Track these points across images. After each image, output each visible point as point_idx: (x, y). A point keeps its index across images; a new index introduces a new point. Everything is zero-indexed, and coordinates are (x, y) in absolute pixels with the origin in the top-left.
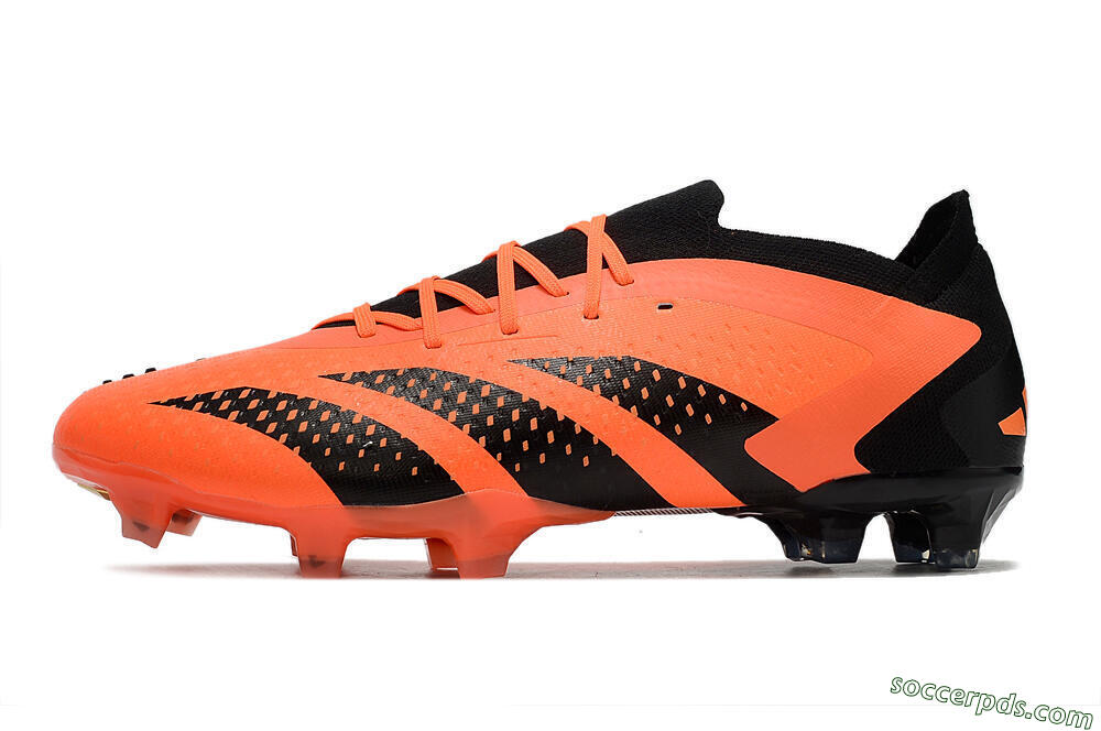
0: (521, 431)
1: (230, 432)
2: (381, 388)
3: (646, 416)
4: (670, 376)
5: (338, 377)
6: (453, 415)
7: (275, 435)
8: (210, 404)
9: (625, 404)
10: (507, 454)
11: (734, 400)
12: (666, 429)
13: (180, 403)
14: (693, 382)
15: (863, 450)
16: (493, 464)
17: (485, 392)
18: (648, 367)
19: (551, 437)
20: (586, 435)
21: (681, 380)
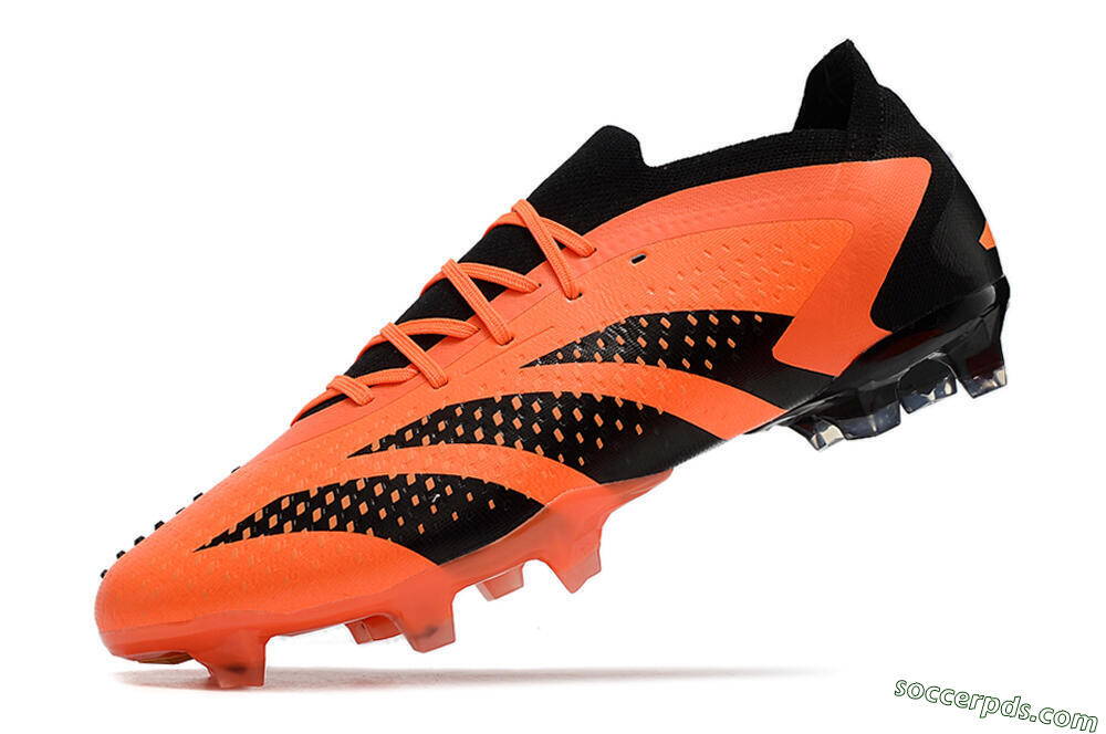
0: (570, 426)
1: (291, 544)
2: (416, 442)
3: (674, 364)
4: (678, 318)
5: (367, 450)
6: (499, 437)
7: (341, 527)
8: (257, 527)
9: (651, 361)
10: (567, 453)
11: (747, 316)
12: (698, 369)
13: (226, 538)
14: (702, 315)
15: (879, 314)
16: (558, 467)
17: (517, 403)
18: (654, 319)
19: (598, 420)
20: (629, 405)
21: (690, 317)
